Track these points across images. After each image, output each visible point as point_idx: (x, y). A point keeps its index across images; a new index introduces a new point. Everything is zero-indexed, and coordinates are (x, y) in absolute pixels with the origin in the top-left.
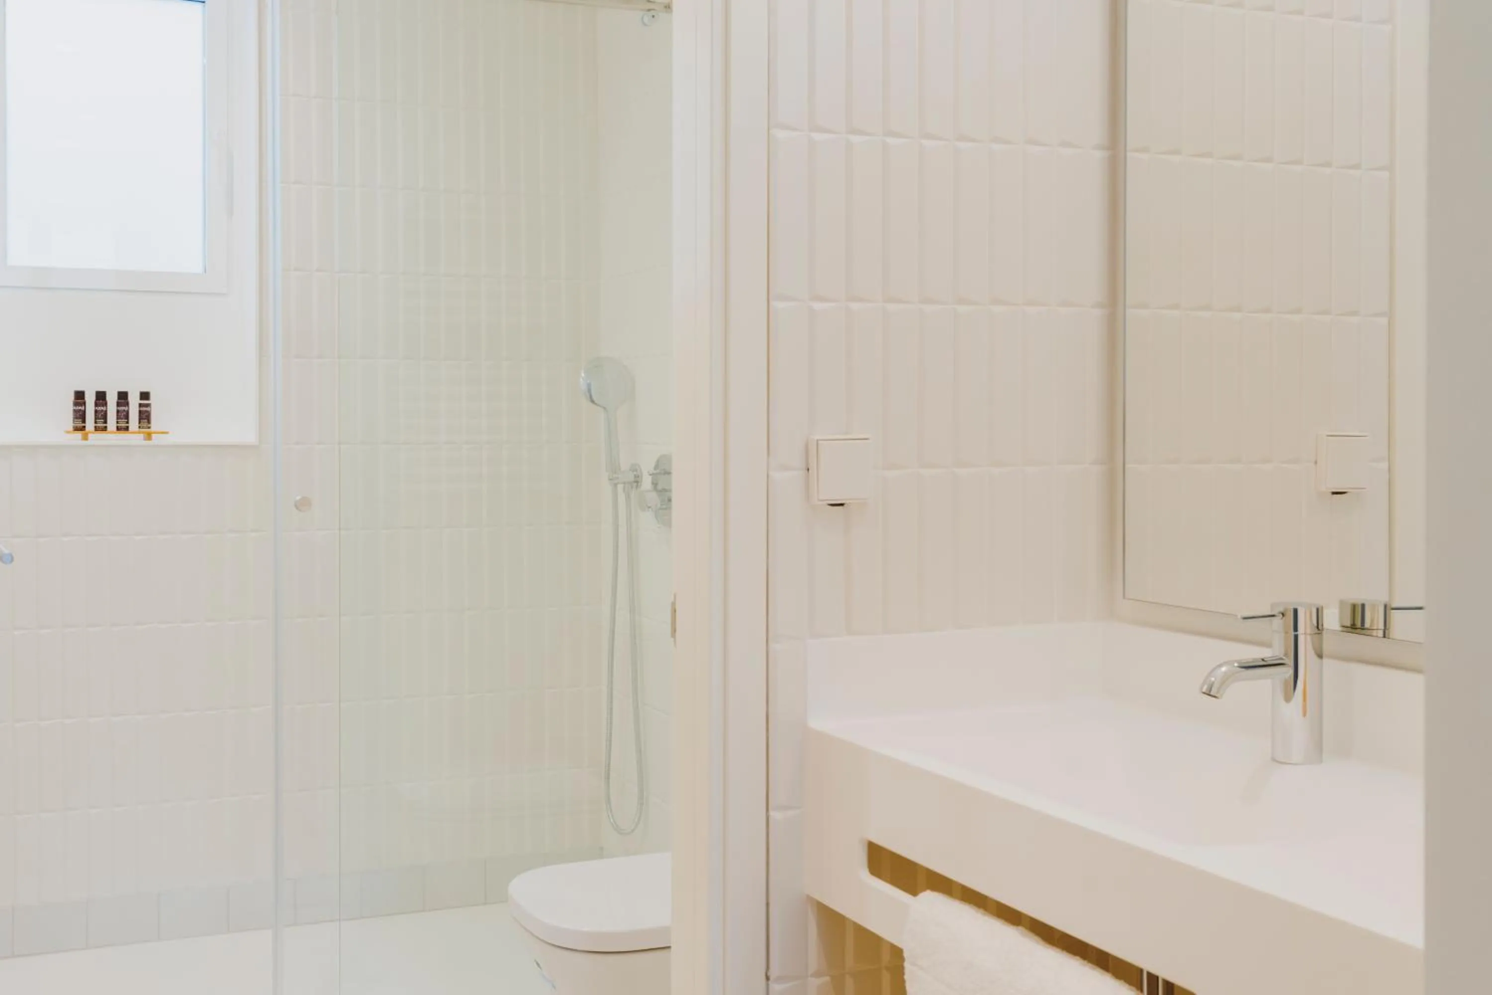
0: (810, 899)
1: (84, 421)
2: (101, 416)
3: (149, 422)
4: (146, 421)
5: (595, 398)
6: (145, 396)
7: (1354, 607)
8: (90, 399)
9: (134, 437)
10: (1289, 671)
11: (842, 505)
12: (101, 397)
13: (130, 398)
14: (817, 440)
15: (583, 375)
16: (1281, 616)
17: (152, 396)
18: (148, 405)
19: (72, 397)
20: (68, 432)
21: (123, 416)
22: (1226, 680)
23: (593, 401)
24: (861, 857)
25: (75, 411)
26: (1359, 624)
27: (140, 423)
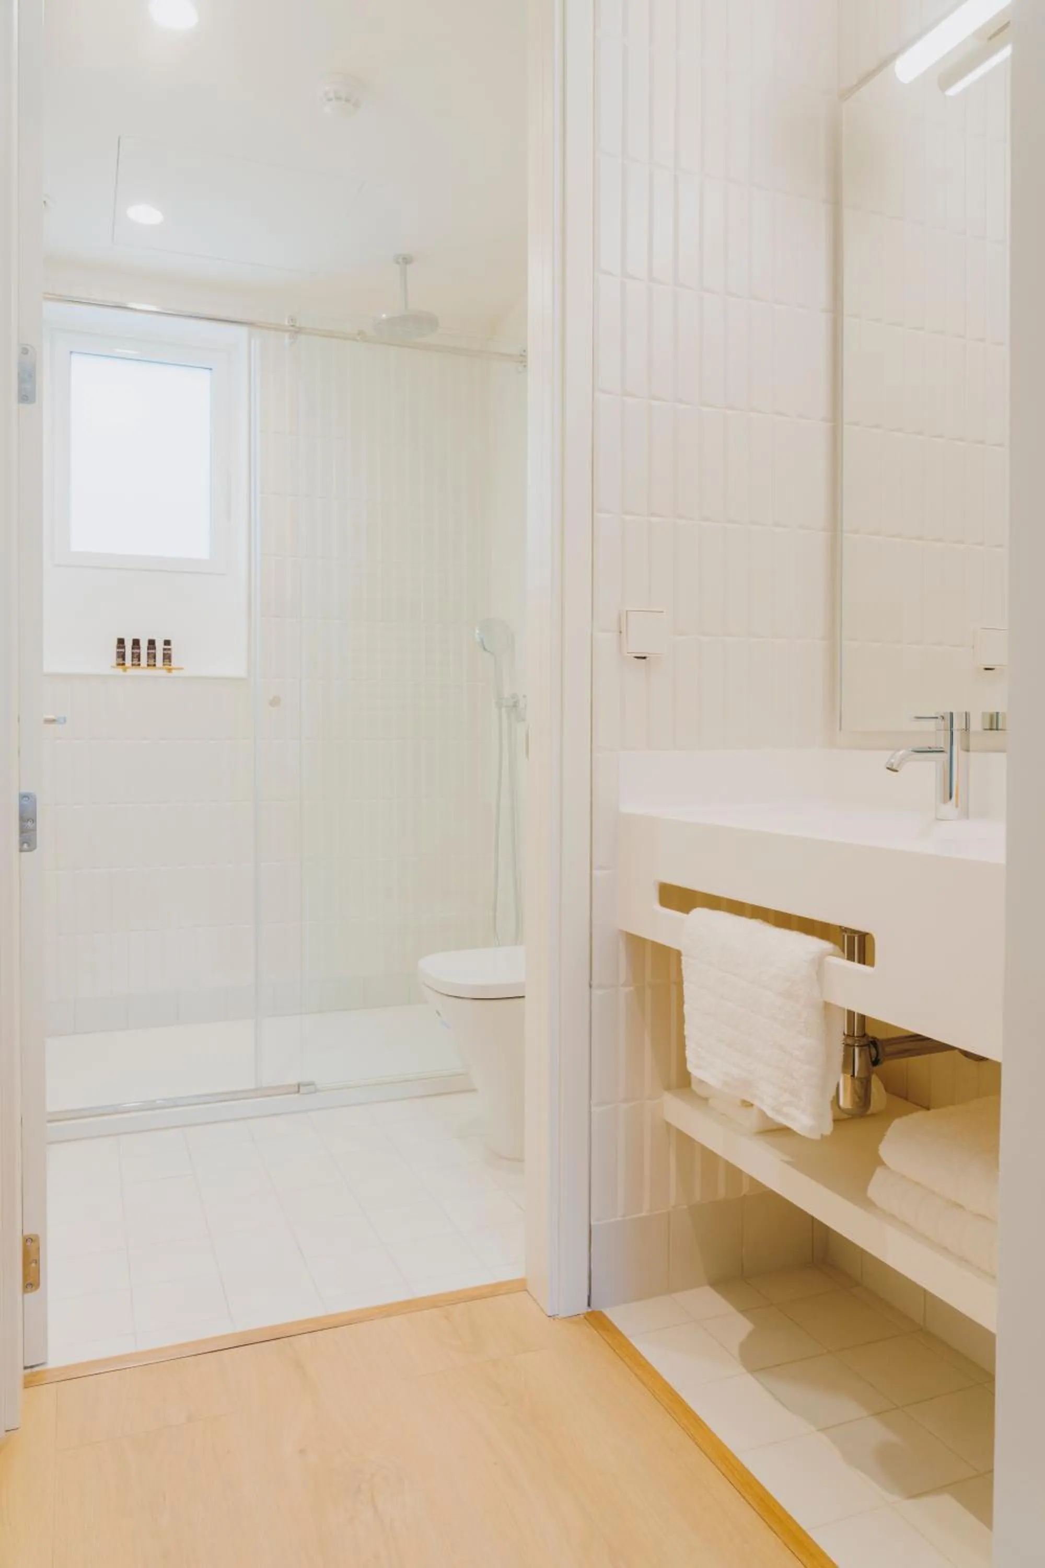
0: (621, 931)
1: (124, 659)
2: (136, 657)
3: (170, 662)
4: (168, 660)
5: (486, 647)
6: (167, 643)
7: (991, 716)
8: (128, 645)
9: (159, 671)
10: (946, 756)
11: (644, 658)
12: (136, 643)
13: (157, 644)
14: (627, 611)
15: (477, 631)
16: (941, 718)
17: (173, 643)
18: (170, 649)
19: (115, 643)
20: (113, 667)
21: (152, 656)
22: (903, 760)
23: (485, 649)
24: (654, 895)
25: (118, 653)
26: (995, 727)
27: (164, 661)
